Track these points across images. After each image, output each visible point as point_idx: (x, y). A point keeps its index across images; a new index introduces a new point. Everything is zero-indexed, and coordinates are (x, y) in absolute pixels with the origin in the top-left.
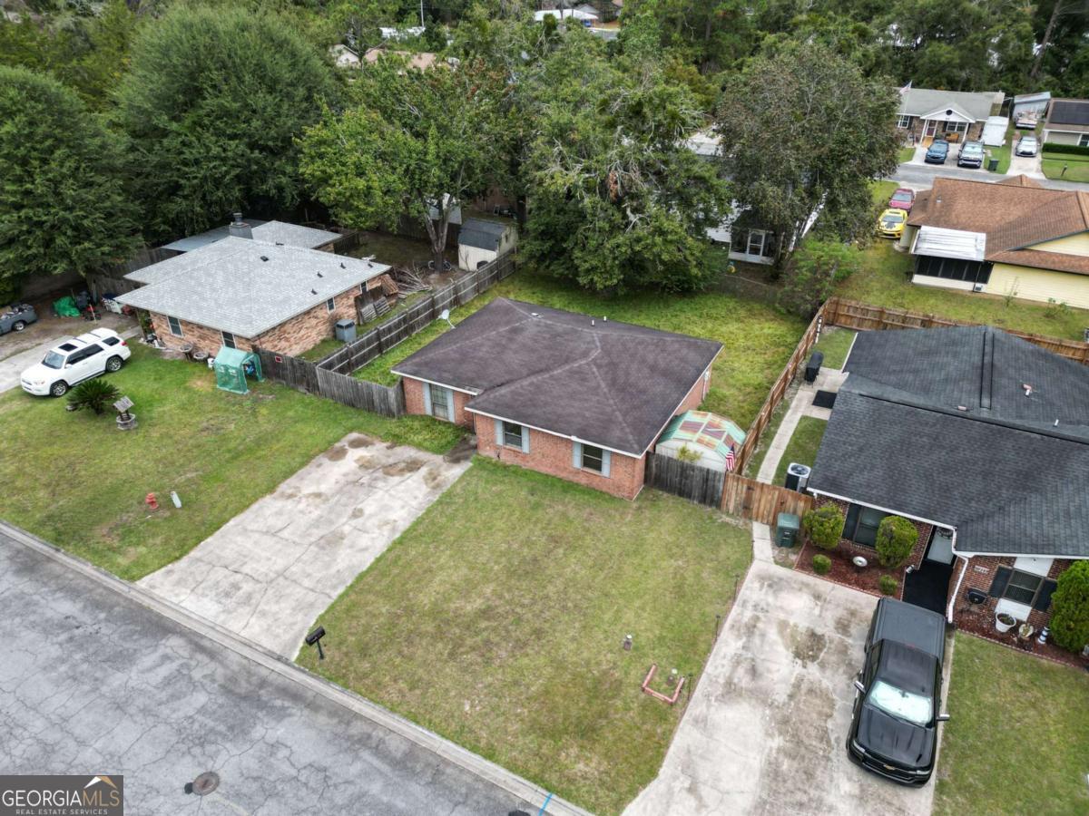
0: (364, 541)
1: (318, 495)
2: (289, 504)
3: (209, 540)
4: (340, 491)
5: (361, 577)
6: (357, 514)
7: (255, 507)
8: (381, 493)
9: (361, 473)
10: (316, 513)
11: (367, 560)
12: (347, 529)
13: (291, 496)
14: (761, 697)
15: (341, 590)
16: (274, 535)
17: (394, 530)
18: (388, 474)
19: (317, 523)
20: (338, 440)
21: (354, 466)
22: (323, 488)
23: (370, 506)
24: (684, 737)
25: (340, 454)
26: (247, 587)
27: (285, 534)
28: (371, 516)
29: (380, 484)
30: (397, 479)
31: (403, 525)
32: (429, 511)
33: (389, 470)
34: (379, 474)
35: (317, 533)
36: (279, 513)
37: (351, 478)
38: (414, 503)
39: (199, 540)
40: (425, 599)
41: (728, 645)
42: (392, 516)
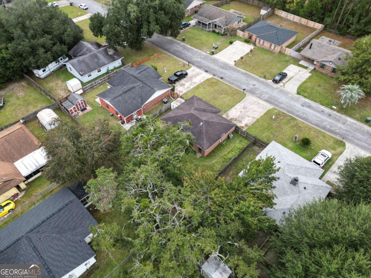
0: (239, 107)
1: (248, 117)
2: (253, 116)
3: (265, 112)
4: (245, 117)
5: (239, 102)
6: (241, 112)
7: (259, 117)
8: (237, 115)
9: (241, 120)
10: (248, 113)
11: (239, 104)
12: (242, 109)
13: (253, 117)
14: (192, 82)
15: (242, 101)
16: (254, 111)
17: (235, 108)
18: (236, 119)
19: (248, 112)
20: (247, 129)
21: (243, 122)
22: (248, 118)
23: (239, 113)
24: (202, 81)
25: (246, 125)
26: (256, 104)
27: (253, 111)
28: (238, 111)
29: (238, 117)
30: (235, 117)
31: (233, 108)
32: (229, 110)
33: (236, 120)
34: (238, 119)
35: (247, 110)
36: (255, 114)
37: (243, 119)
38: (231, 112)
39: (267, 112)
40: (229, 98)
41: (192, 87)
42: (235, 110)
